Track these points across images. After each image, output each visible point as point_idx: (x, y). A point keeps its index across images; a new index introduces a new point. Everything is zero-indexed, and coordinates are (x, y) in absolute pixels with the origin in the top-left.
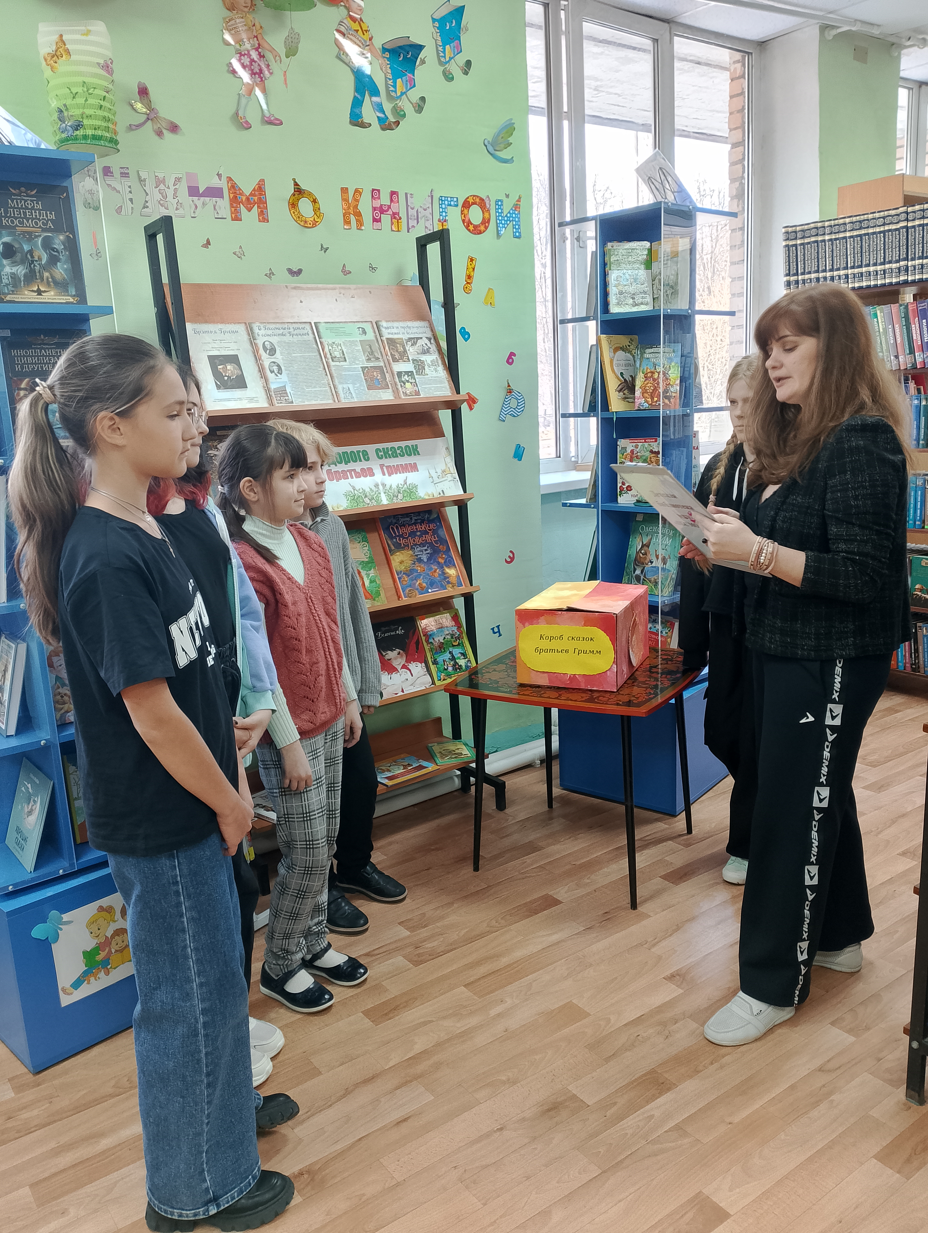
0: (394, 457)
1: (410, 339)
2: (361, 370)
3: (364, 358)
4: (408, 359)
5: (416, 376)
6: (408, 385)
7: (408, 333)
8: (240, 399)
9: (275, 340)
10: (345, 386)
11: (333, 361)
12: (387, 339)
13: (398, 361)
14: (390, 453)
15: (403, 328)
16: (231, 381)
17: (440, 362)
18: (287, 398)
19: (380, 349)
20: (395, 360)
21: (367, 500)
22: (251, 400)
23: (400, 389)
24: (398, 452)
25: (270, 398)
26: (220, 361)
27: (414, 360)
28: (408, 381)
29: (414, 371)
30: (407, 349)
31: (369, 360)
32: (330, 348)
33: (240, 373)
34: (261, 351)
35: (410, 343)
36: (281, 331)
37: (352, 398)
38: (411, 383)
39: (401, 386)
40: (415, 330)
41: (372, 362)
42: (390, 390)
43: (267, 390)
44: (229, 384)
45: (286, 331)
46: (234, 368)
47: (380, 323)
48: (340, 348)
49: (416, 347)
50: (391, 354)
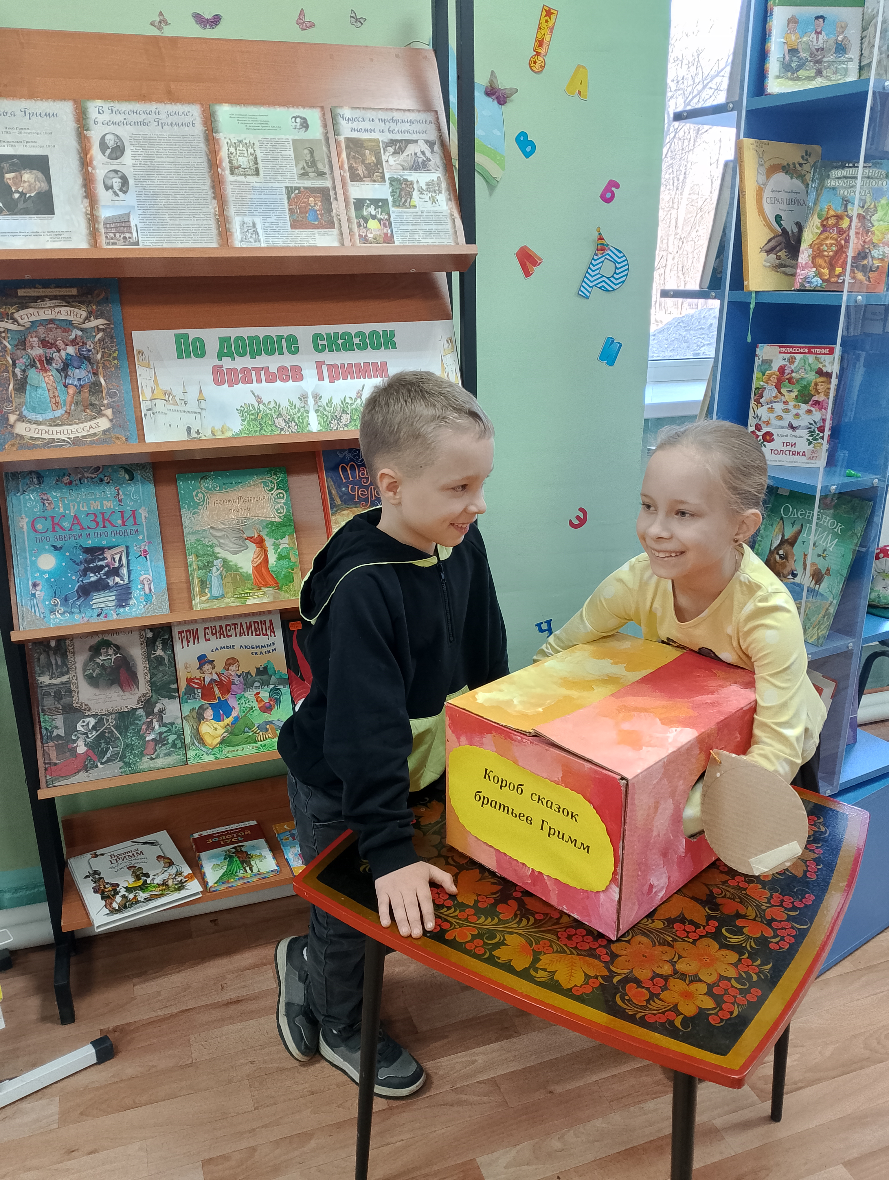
0: (346, 350)
1: (393, 142)
2: (284, 192)
3: (295, 171)
4: (383, 178)
5: (392, 209)
6: (373, 224)
7: (390, 131)
8: (37, 234)
9: (124, 132)
10: (248, 219)
11: (232, 173)
12: (348, 140)
13: (361, 180)
14: (340, 342)
15: (384, 121)
16: (26, 200)
17: (444, 185)
18: (127, 235)
19: (329, 157)
20: (355, 177)
21: (280, 422)
22: (57, 235)
23: (356, 230)
24: (356, 341)
25: (93, 234)
26: (13, 164)
27: (392, 180)
28: (374, 217)
29: (390, 200)
30: (384, 158)
31: (304, 175)
32: (232, 150)
33: (44, 186)
34: (95, 151)
35: (391, 150)
36: (140, 118)
37: (258, 240)
38: (380, 221)
39: (359, 225)
40: (406, 126)
41: (310, 178)
42: (335, 232)
43: (92, 219)
44: (21, 205)
45: (150, 118)
46: (36, 179)
47: (340, 111)
48: (251, 150)
49: (402, 157)
50: (351, 168)
